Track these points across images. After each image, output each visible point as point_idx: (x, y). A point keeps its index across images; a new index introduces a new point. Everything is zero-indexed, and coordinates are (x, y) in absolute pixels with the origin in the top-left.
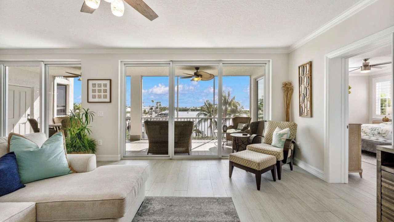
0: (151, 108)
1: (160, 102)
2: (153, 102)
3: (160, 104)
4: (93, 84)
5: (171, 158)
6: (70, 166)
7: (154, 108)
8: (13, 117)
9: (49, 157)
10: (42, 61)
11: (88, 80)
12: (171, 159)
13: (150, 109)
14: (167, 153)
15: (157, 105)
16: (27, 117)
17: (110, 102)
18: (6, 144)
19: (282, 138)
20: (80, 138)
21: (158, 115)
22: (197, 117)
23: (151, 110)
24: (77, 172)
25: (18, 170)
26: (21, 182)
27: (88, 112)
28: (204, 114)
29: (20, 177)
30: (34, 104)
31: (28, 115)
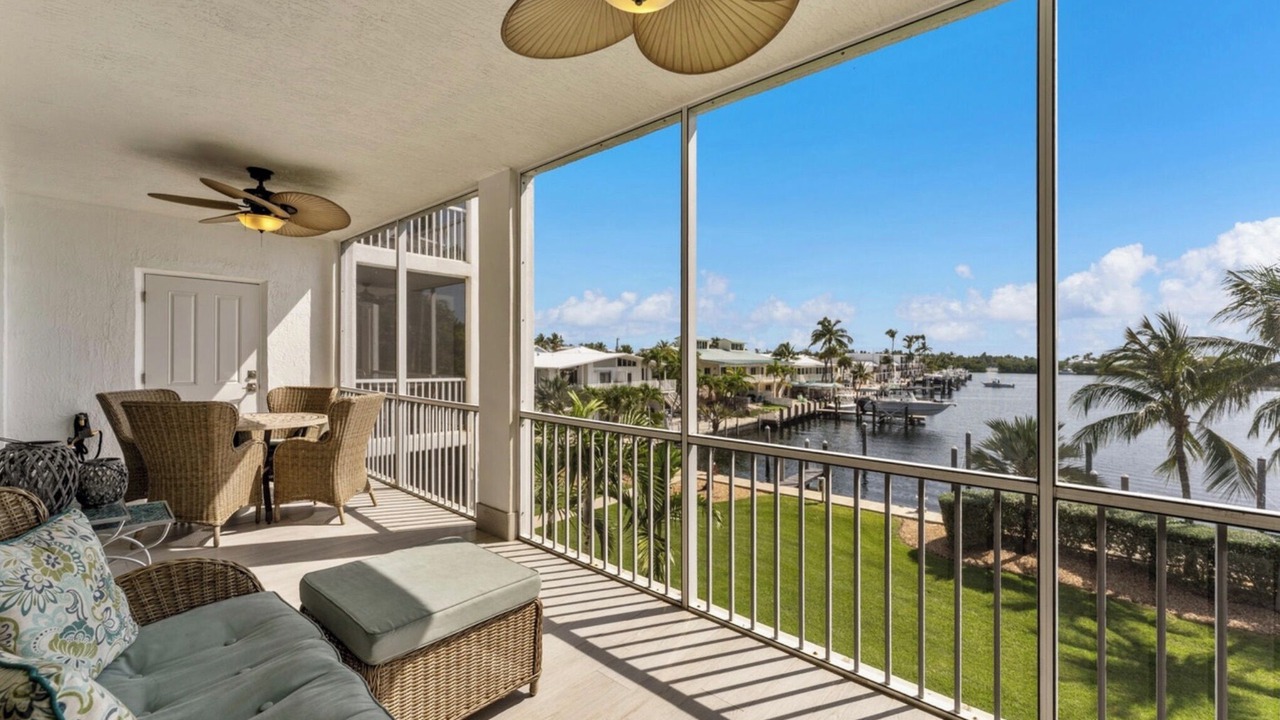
0: (886, 357)
1: (923, 338)
2: (893, 335)
3: (924, 344)
7: (897, 358)
8: (192, 380)
13: (881, 362)
15: (909, 346)
16: (246, 380)
21: (909, 384)
23: (884, 367)
30: (269, 339)
31: (251, 375)
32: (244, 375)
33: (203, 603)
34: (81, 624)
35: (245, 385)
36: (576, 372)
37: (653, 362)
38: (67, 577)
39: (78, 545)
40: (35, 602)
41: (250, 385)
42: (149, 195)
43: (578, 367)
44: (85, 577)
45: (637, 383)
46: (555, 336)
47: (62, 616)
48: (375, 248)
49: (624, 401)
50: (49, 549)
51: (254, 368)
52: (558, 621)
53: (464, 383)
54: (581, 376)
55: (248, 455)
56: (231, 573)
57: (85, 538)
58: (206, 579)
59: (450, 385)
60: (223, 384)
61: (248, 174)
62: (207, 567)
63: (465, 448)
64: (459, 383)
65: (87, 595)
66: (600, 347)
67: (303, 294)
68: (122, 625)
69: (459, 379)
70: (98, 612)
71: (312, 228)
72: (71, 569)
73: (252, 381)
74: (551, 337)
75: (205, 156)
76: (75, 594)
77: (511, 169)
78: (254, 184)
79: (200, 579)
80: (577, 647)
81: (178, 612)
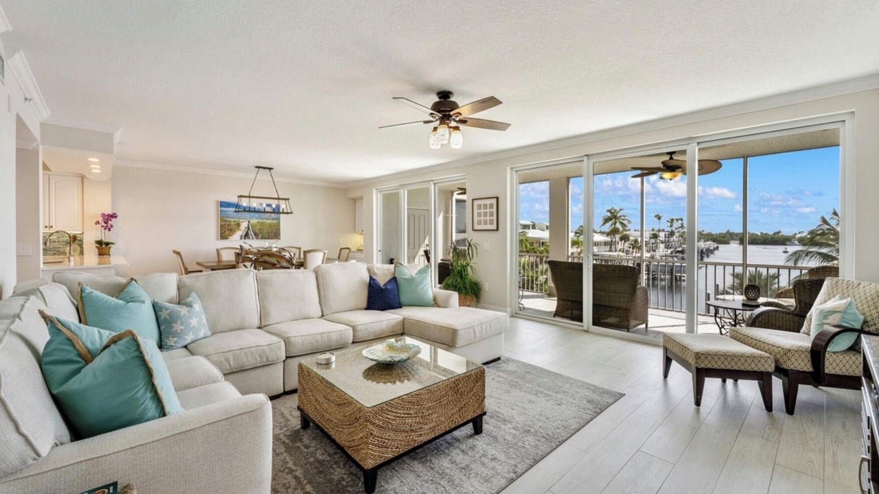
0: (654, 234)
1: (682, 220)
2: (659, 218)
3: (682, 224)
4: (478, 205)
5: (585, 328)
6: (435, 300)
7: (662, 235)
8: (413, 247)
9: (418, 286)
10: (432, 180)
11: (473, 200)
12: (586, 331)
13: (650, 238)
14: (580, 320)
15: (671, 226)
16: (426, 247)
17: (497, 229)
18: (393, 270)
19: (825, 321)
20: (461, 277)
21: (672, 253)
22: (791, 264)
23: (653, 241)
24: (439, 307)
25: (398, 292)
26: (400, 304)
27: (471, 244)
28: (819, 254)
29: (399, 299)
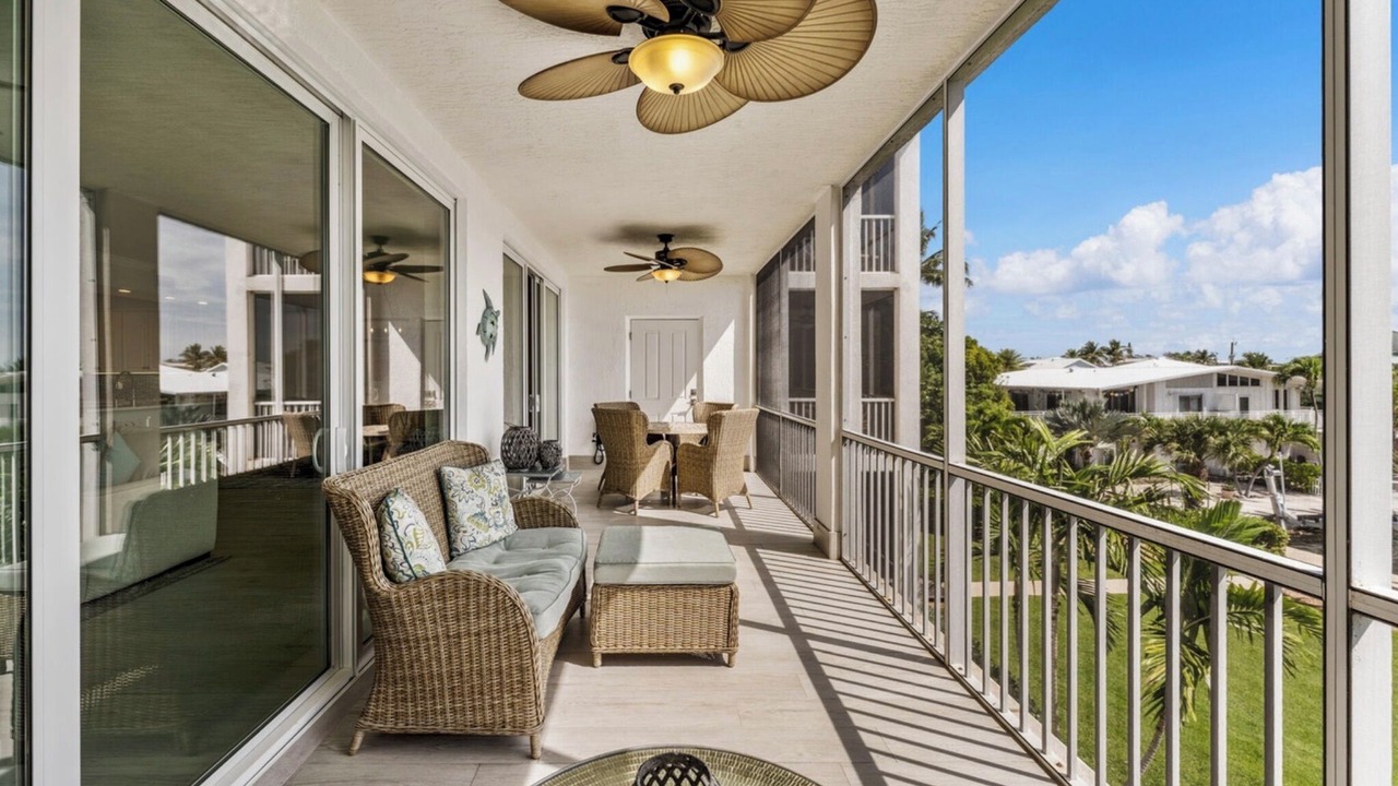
8: (657, 396)
16: (690, 397)
30: (705, 363)
31: (693, 393)
32: (689, 393)
33: (548, 526)
34: (482, 514)
35: (689, 400)
36: (1133, 393)
37: (1301, 380)
38: (481, 490)
39: (492, 477)
40: (464, 497)
41: (692, 401)
42: (607, 269)
43: (1136, 387)
44: (490, 492)
45: (1257, 414)
46: (1115, 345)
47: (475, 507)
48: (801, 273)
49: (1214, 441)
50: (479, 476)
51: (695, 387)
52: (804, 629)
53: (893, 403)
54: (1142, 401)
55: (658, 452)
56: (562, 512)
57: (497, 474)
58: (551, 513)
59: (876, 406)
60: (675, 400)
61: (658, 240)
62: (551, 505)
63: (892, 474)
64: (886, 404)
65: (488, 501)
66: (1202, 357)
67: (729, 323)
68: (505, 523)
69: (886, 400)
70: (493, 512)
71: (703, 273)
72: (484, 486)
73: (694, 397)
74: (1109, 346)
75: (632, 234)
76: (483, 499)
77: (832, 186)
78: (661, 247)
79: (547, 511)
80: (799, 653)
81: (537, 527)
